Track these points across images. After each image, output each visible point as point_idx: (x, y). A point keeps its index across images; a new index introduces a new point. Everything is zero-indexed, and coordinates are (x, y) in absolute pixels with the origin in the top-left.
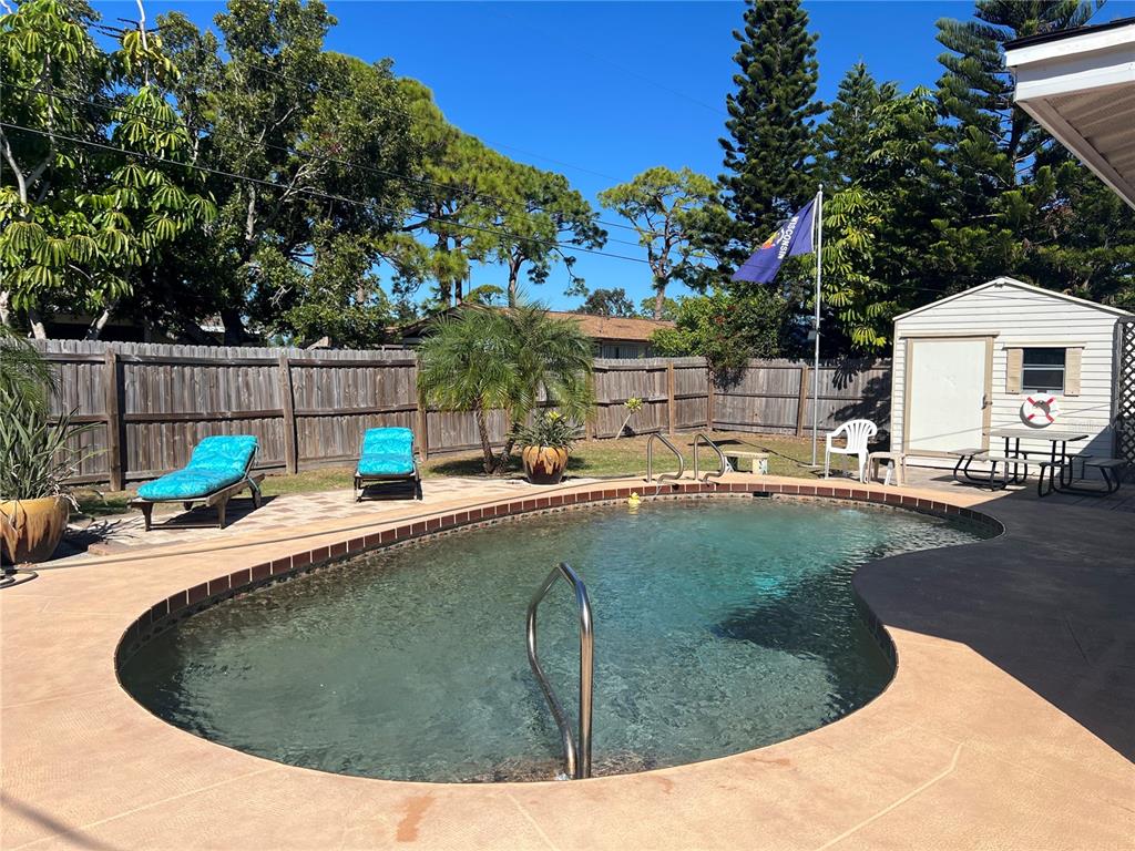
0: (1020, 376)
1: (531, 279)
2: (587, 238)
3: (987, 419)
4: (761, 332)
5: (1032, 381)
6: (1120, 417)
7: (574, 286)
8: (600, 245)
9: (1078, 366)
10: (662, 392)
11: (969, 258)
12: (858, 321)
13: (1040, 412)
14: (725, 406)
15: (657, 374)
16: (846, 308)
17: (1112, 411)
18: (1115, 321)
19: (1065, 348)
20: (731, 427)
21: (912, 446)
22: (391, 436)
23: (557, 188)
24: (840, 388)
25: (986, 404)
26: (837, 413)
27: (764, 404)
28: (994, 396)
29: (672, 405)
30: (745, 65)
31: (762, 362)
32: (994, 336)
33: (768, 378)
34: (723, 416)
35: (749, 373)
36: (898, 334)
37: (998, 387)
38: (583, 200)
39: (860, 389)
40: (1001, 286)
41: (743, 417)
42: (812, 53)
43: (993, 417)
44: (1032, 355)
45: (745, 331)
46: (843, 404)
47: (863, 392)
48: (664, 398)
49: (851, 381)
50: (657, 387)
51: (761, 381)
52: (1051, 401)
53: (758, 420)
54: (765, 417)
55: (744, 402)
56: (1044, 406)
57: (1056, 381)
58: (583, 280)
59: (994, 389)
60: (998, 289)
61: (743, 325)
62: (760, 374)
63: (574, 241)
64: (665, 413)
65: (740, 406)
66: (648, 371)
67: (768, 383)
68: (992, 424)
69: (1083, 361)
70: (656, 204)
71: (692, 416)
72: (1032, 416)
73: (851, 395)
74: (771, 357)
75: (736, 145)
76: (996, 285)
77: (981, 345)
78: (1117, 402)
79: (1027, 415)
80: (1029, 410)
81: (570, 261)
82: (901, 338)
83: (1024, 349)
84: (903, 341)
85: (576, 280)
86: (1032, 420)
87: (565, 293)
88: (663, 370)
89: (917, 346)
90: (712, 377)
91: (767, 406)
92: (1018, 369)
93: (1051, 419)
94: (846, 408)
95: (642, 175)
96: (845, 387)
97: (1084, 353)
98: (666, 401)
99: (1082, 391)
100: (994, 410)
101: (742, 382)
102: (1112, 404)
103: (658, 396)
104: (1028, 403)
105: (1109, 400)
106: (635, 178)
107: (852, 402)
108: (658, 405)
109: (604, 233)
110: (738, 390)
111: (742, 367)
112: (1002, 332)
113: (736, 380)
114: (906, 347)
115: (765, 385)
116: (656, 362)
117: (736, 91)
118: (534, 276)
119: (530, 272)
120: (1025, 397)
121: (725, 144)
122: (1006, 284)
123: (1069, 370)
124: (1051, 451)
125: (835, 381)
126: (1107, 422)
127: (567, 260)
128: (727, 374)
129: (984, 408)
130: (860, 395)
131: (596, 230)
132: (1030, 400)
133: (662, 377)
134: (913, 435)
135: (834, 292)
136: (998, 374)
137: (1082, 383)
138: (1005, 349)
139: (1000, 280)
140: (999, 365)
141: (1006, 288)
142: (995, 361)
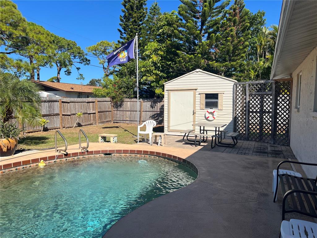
0: (204, 103)
1: (66, 74)
2: (84, 61)
3: (194, 118)
4: (128, 90)
5: (208, 105)
6: (236, 117)
7: (79, 77)
8: (88, 64)
9: (222, 100)
10: (93, 110)
11: (189, 65)
12: (157, 86)
13: (211, 116)
14: (117, 114)
15: (91, 104)
16: (153, 82)
17: (233, 115)
18: (233, 84)
19: (218, 94)
20: (119, 121)
21: (171, 128)
23: (72, 45)
24: (153, 108)
25: (194, 113)
26: (152, 116)
27: (129, 113)
28: (196, 110)
29: (97, 115)
30: (125, 6)
31: (128, 100)
32: (196, 90)
33: (131, 105)
34: (117, 118)
35: (124, 103)
36: (165, 89)
37: (198, 107)
38: (81, 49)
39: (159, 108)
40: (198, 72)
41: (123, 118)
42: (145, 5)
43: (196, 118)
44: (208, 96)
45: (122, 90)
46: (154, 113)
47: (160, 109)
48: (94, 112)
49: (156, 106)
50: (91, 108)
51: (128, 106)
52: (214, 112)
53: (128, 119)
54: (130, 118)
55: (123, 113)
56: (212, 113)
57: (215, 105)
58: (82, 75)
59: (196, 108)
61: (122, 88)
62: (128, 104)
63: (80, 63)
64: (94, 117)
65: (122, 114)
66: (87, 103)
67: (131, 107)
68: (196, 120)
69: (224, 98)
70: (104, 52)
71: (106, 118)
72: (208, 117)
73: (156, 110)
74: (131, 98)
75: (123, 31)
76: (196, 72)
77: (192, 93)
78: (235, 112)
79: (207, 117)
80: (207, 115)
81: (78, 69)
82: (167, 90)
83: (206, 94)
84: (167, 92)
85: (80, 75)
86: (209, 119)
87: (77, 79)
88: (94, 102)
89: (172, 93)
90: (112, 105)
91: (130, 113)
92: (204, 101)
93: (214, 118)
94: (155, 114)
95: (100, 42)
96: (154, 108)
97: (224, 95)
98: (95, 113)
99: (224, 108)
100: (196, 115)
101: (123, 107)
102: (233, 113)
103: (92, 111)
105: (232, 111)
106: (97, 43)
107: (156, 113)
108: (92, 115)
109: (89, 61)
110: (121, 109)
111: (122, 101)
112: (199, 88)
113: (121, 105)
114: (168, 94)
115: (130, 107)
116: (90, 99)
117: (123, 14)
118: (67, 73)
119: (65, 72)
120: (206, 110)
121: (120, 31)
122: (199, 71)
123: (219, 101)
125: (151, 106)
126: (232, 119)
127: (77, 68)
128: (118, 104)
129: (193, 115)
130: (159, 110)
131: (86, 60)
132: (208, 111)
133: (93, 105)
134: (171, 124)
135: (149, 76)
136: (198, 103)
137: (224, 106)
138: (199, 94)
139: (198, 70)
140: (198, 100)
141: (199, 73)
142: (197, 98)
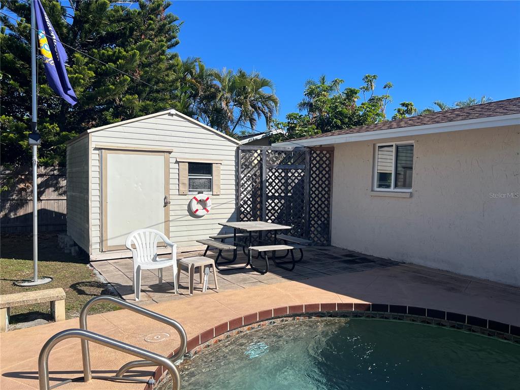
0: (187, 182)
3: (167, 215)
5: (192, 186)
9: (219, 176)
13: (200, 207)
17: (237, 204)
18: (236, 148)
19: (212, 164)
21: (110, 243)
25: (166, 204)
28: (171, 197)
32: (170, 152)
36: (92, 145)
37: (174, 191)
40: (172, 115)
43: (172, 213)
44: (194, 167)
52: (208, 199)
56: (203, 203)
57: (208, 185)
59: (171, 192)
60: (171, 117)
68: (171, 218)
69: (222, 172)
72: (197, 210)
76: (170, 114)
77: (160, 158)
78: (240, 198)
79: (194, 210)
80: (195, 206)
82: (96, 149)
83: (189, 163)
84: (97, 152)
86: (198, 213)
89: (110, 157)
93: (208, 211)
97: (222, 167)
99: (222, 192)
100: (171, 207)
102: (236, 199)
104: (194, 200)
105: (234, 197)
112: (175, 150)
114: (100, 157)
120: (191, 197)
122: (176, 114)
123: (215, 177)
129: (165, 206)
132: (195, 198)
134: (110, 233)
136: (174, 181)
137: (222, 187)
138: (177, 162)
139: (173, 111)
140: (174, 176)
141: (175, 117)
142: (171, 171)
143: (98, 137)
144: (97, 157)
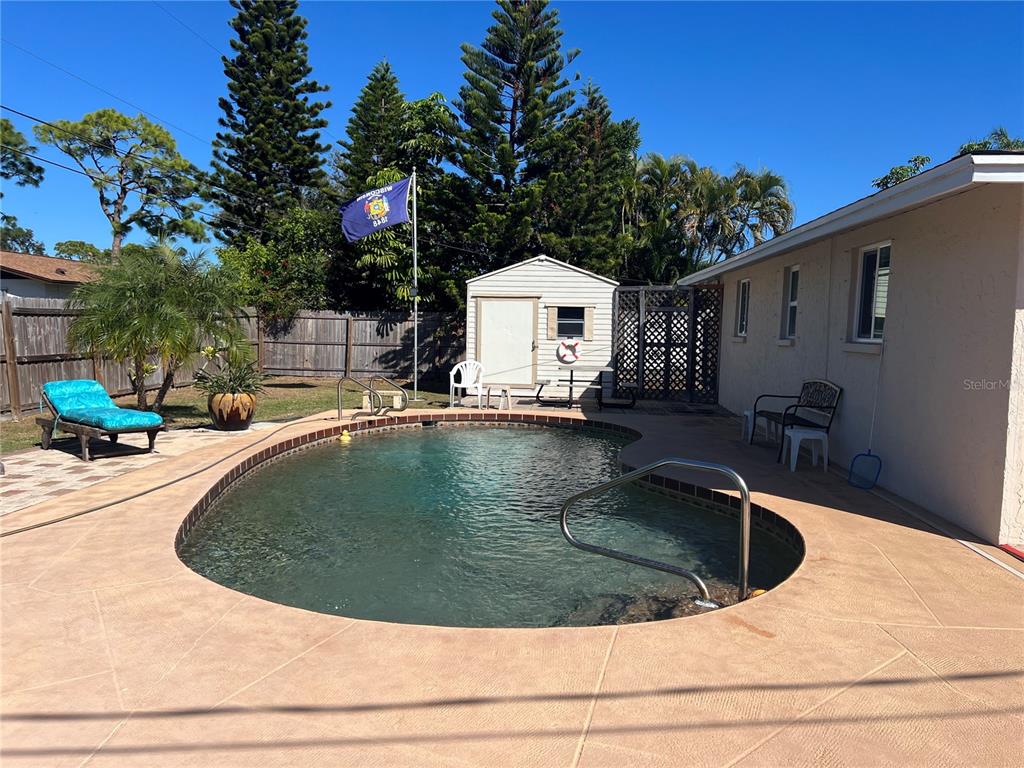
0: (556, 327)
2: (19, 172)
3: (535, 358)
4: (310, 286)
5: (563, 331)
6: (618, 354)
8: (36, 183)
9: (592, 320)
11: (494, 237)
12: (401, 280)
13: (569, 352)
14: (275, 353)
16: (390, 269)
17: (613, 351)
18: (613, 290)
19: (583, 308)
20: (282, 372)
22: (80, 389)
24: (382, 337)
25: (534, 348)
26: (381, 357)
27: (313, 350)
28: (539, 342)
31: (310, 313)
32: (539, 298)
33: (317, 328)
34: (274, 362)
35: (298, 323)
36: (470, 294)
37: (542, 336)
38: (16, 131)
39: (399, 337)
40: (542, 261)
41: (294, 363)
43: (539, 357)
44: (564, 312)
45: (294, 284)
46: (386, 350)
47: (402, 339)
49: (392, 330)
51: (310, 329)
53: (309, 365)
54: (316, 362)
55: (294, 349)
56: (572, 348)
57: (578, 330)
58: (15, 218)
59: (539, 337)
60: (540, 263)
61: (291, 279)
62: (309, 324)
65: (291, 353)
67: (317, 332)
68: (539, 362)
69: (595, 317)
70: (106, 147)
73: (391, 342)
74: (318, 309)
75: (236, 107)
76: (539, 260)
77: (529, 304)
78: (616, 345)
79: (561, 355)
80: (563, 351)
82: (473, 297)
83: (559, 308)
84: (474, 300)
86: (565, 359)
89: (484, 303)
90: (262, 326)
91: (316, 351)
92: (555, 323)
93: (576, 357)
94: (389, 353)
95: (94, 115)
96: (388, 335)
97: (595, 311)
99: (595, 338)
100: (539, 352)
101: (293, 331)
102: (613, 346)
104: (562, 346)
105: (610, 343)
106: (84, 116)
107: (393, 348)
109: (40, 170)
110: (288, 338)
111: (292, 317)
112: (544, 295)
113: (286, 329)
114: (477, 304)
115: (314, 333)
117: (233, 55)
120: (560, 342)
122: (546, 260)
123: (587, 322)
124: (569, 378)
125: (378, 330)
126: (609, 359)
128: (278, 324)
129: (533, 350)
130: (399, 342)
131: (30, 166)
135: (381, 255)
136: (542, 326)
137: (595, 332)
138: (546, 307)
139: (543, 257)
140: (542, 320)
141: (545, 263)
142: (540, 316)
143: (476, 286)
144: (473, 304)
